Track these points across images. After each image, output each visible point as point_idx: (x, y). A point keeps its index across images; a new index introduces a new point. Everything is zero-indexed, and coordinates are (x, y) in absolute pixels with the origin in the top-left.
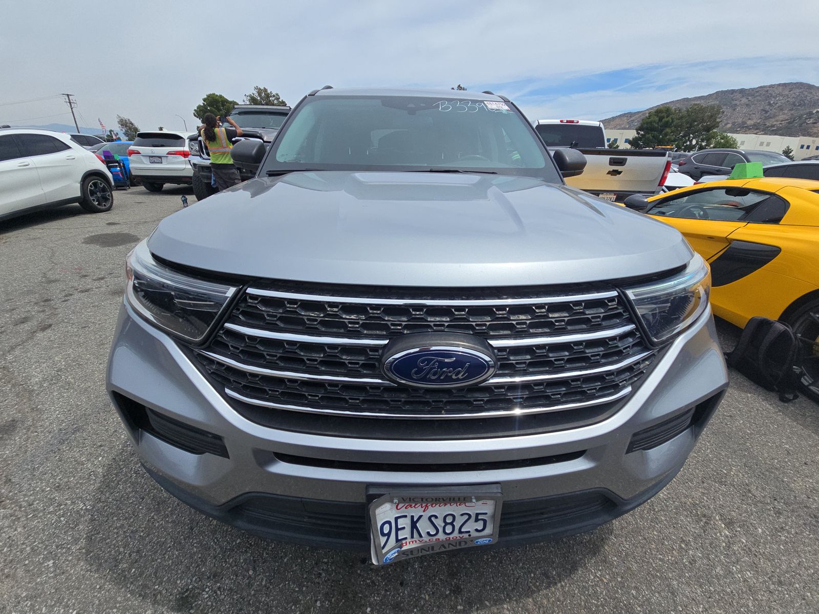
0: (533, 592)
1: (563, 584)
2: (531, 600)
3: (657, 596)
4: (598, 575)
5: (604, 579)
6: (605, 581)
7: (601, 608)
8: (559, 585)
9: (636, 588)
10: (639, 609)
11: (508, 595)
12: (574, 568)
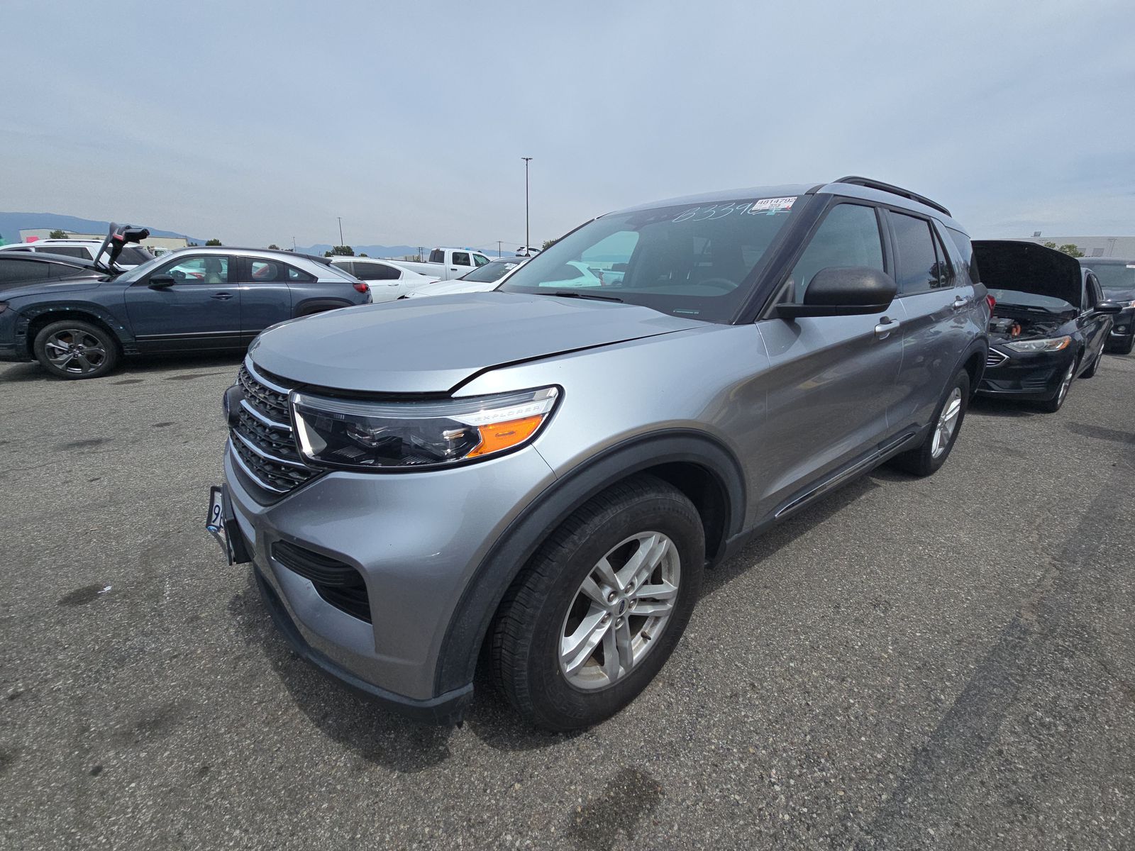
0: (305, 710)
1: (320, 733)
2: (297, 710)
3: (326, 835)
4: (338, 763)
5: (335, 770)
6: (333, 772)
7: (299, 772)
8: (318, 730)
9: (331, 808)
10: (305, 813)
11: (298, 691)
12: (338, 739)
